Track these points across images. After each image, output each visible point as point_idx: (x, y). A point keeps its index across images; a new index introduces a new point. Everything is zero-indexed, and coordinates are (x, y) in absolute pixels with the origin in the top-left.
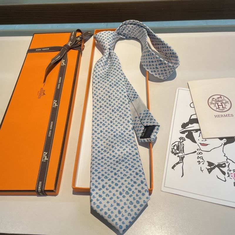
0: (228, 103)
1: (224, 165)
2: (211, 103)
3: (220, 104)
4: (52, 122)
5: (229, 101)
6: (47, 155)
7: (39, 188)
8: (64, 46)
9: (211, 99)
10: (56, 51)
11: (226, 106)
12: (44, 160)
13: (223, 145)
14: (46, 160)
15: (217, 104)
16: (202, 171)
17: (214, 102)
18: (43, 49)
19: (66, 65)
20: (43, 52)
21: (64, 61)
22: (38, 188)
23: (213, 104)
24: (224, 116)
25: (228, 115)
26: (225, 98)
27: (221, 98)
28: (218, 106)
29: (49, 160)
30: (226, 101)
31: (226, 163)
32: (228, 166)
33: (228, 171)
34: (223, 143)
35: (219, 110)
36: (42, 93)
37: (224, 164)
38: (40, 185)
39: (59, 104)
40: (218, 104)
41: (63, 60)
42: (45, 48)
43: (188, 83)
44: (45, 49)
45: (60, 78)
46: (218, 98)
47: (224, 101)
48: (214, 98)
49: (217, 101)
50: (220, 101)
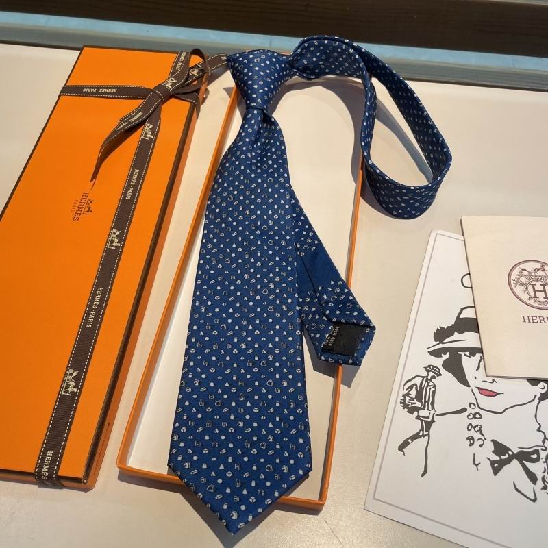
1: (535, 456)
2: (518, 282)
3: (538, 286)
4: (100, 289)
6: (77, 379)
7: (45, 468)
8: (155, 88)
9: (517, 271)
10: (135, 99)
12: (68, 392)
13: (537, 401)
14: (72, 393)
15: (530, 288)
16: (477, 465)
17: (523, 280)
18: (101, 90)
19: (156, 139)
20: (100, 97)
21: (151, 127)
22: (41, 468)
23: (522, 284)
24: (546, 320)
27: (544, 270)
28: (535, 291)
29: (80, 393)
31: (540, 451)
32: (544, 460)
33: (544, 473)
34: (539, 395)
35: (537, 302)
36: (85, 206)
37: (537, 452)
38: (48, 460)
39: (124, 242)
40: (533, 285)
41: (149, 125)
42: (107, 88)
43: (461, 221)
44: (107, 90)
45: (137, 171)
46: (535, 270)
48: (525, 270)
49: (532, 279)
50: (540, 278)
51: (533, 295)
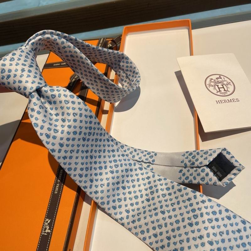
0: (231, 85)
2: (210, 85)
3: (220, 86)
5: (231, 82)
11: (229, 88)
15: (216, 87)
17: (212, 84)
18: (62, 64)
23: (212, 86)
24: (227, 101)
25: (232, 100)
26: (226, 79)
27: (221, 78)
28: (219, 88)
30: (228, 82)
35: (221, 93)
40: (218, 86)
44: (65, 63)
46: (217, 78)
47: (225, 83)
48: (212, 79)
49: (216, 83)
50: (220, 82)
51: (218, 90)
